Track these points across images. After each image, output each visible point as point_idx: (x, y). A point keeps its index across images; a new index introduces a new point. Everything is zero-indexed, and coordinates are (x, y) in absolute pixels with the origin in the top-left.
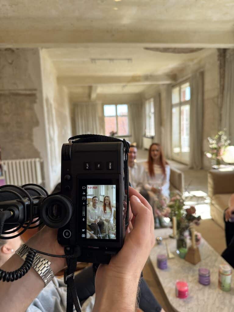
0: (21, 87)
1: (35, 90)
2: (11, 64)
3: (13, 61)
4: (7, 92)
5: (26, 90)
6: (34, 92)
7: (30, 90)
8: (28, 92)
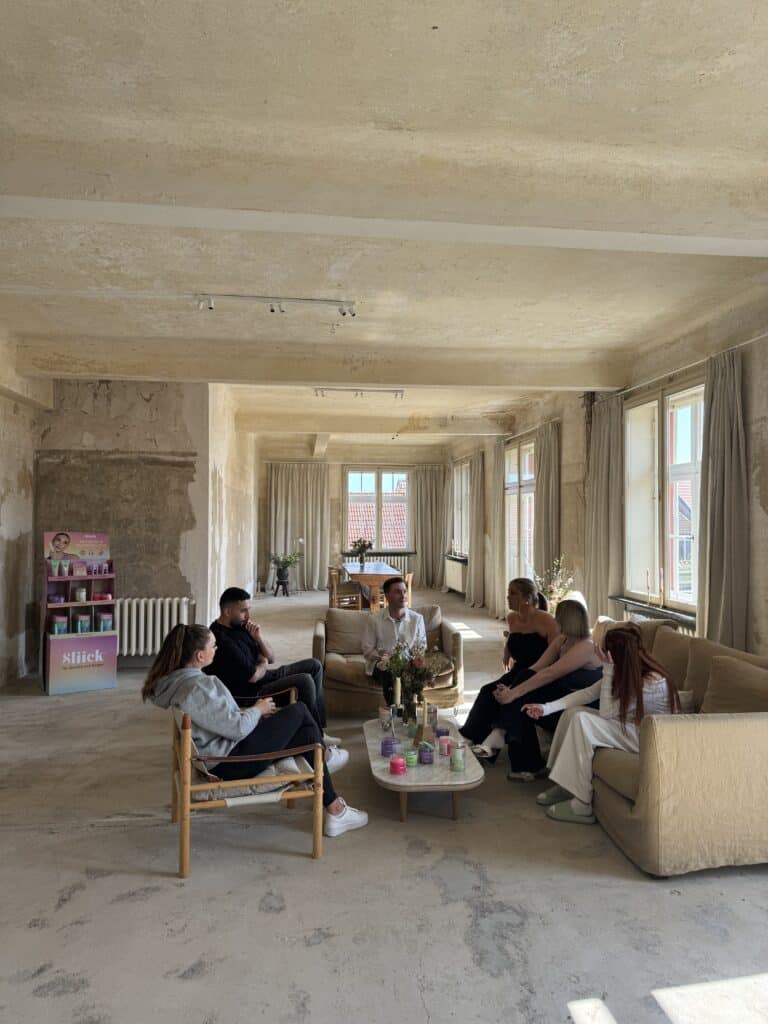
0: (164, 448)
1: (195, 454)
2: (148, 400)
3: (151, 395)
4: (134, 456)
5: (173, 453)
6: (191, 459)
7: (184, 455)
8: (178, 459)
